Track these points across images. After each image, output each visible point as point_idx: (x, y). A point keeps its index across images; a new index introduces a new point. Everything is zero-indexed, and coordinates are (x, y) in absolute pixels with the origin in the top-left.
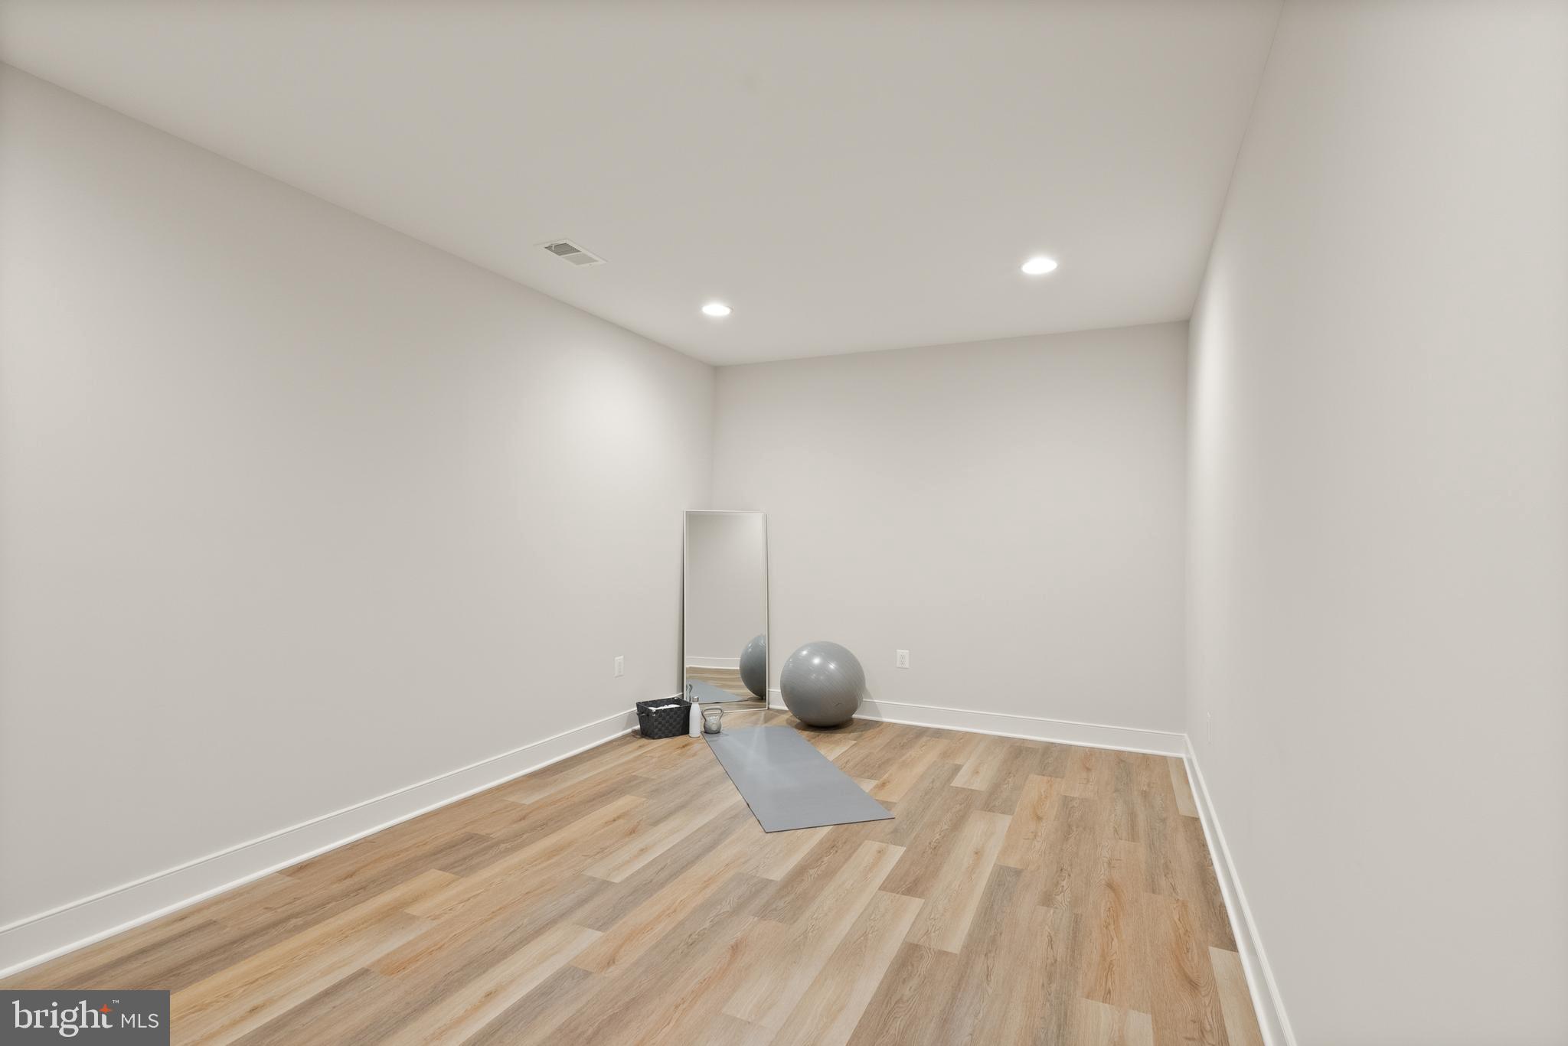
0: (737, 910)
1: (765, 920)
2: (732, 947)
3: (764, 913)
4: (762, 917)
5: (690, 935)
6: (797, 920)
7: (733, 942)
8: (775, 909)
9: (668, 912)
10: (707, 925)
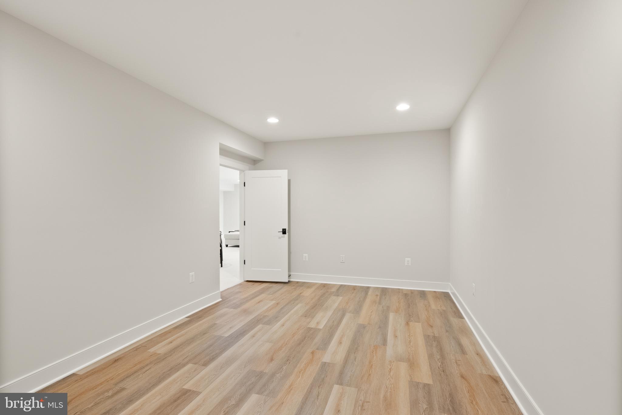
0: (273, 375)
1: (261, 371)
2: (273, 360)
3: (261, 375)
4: (262, 372)
5: (290, 363)
6: (247, 372)
7: (273, 362)
8: (256, 376)
9: (303, 371)
10: (284, 368)
